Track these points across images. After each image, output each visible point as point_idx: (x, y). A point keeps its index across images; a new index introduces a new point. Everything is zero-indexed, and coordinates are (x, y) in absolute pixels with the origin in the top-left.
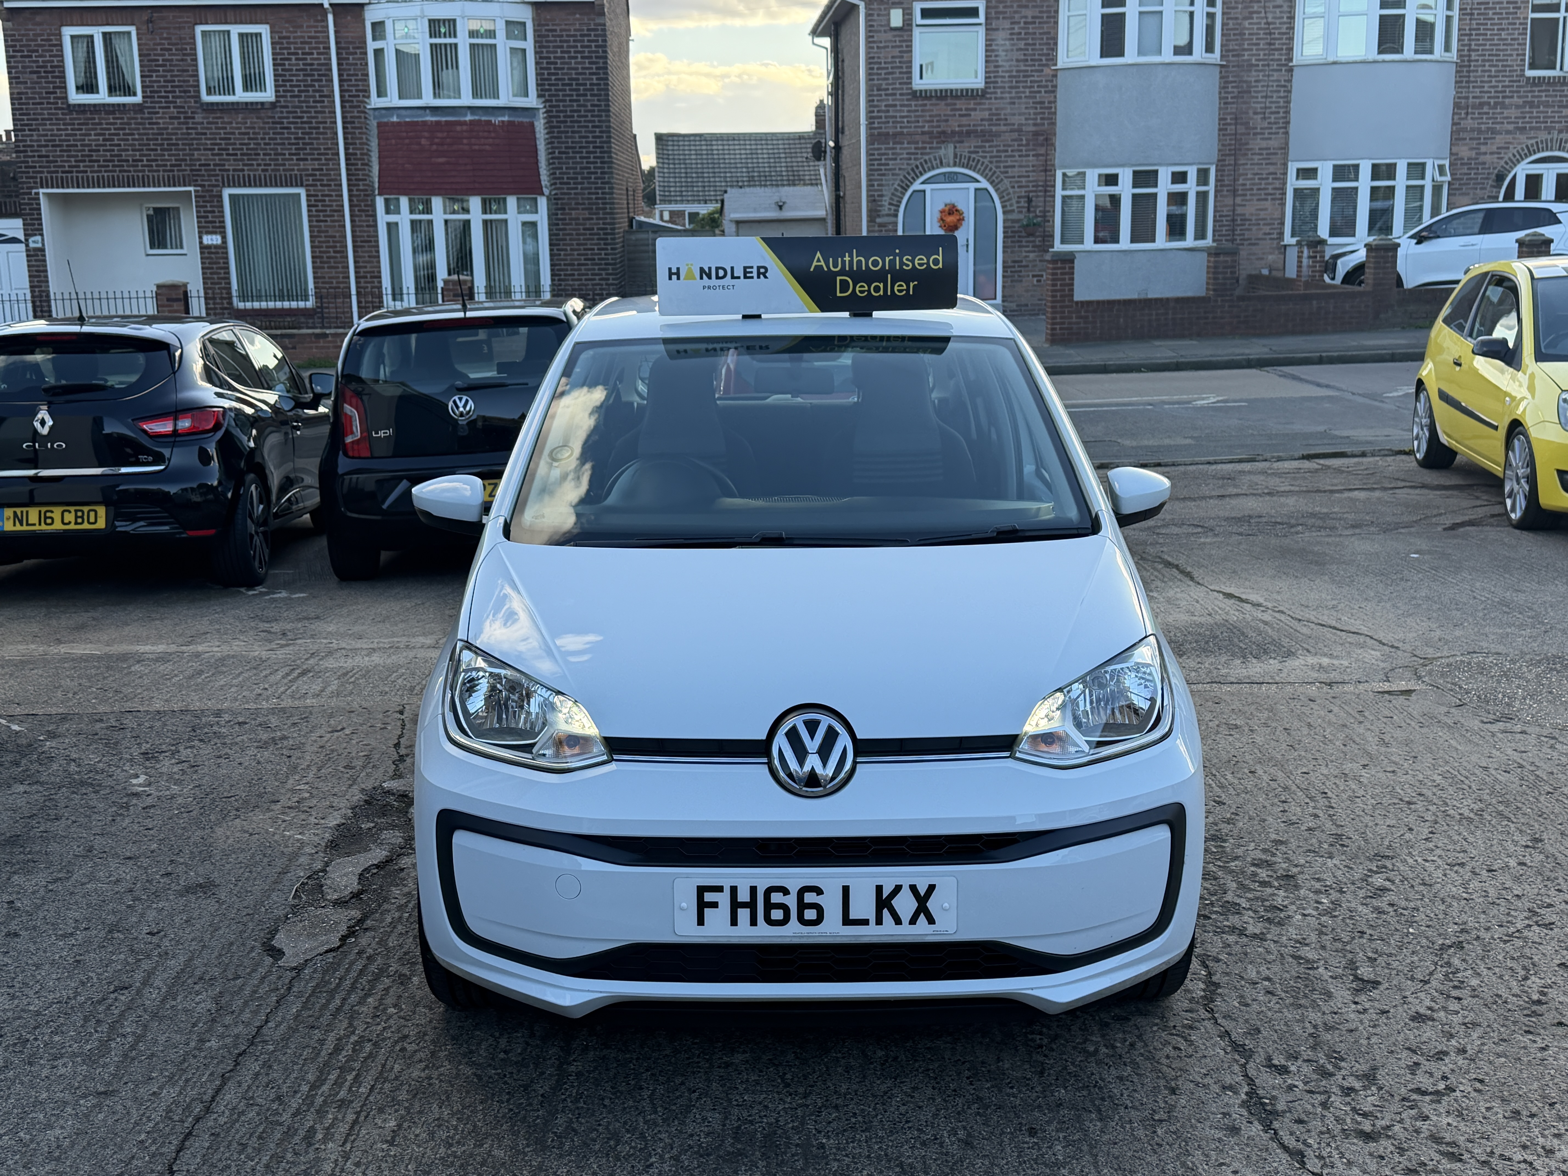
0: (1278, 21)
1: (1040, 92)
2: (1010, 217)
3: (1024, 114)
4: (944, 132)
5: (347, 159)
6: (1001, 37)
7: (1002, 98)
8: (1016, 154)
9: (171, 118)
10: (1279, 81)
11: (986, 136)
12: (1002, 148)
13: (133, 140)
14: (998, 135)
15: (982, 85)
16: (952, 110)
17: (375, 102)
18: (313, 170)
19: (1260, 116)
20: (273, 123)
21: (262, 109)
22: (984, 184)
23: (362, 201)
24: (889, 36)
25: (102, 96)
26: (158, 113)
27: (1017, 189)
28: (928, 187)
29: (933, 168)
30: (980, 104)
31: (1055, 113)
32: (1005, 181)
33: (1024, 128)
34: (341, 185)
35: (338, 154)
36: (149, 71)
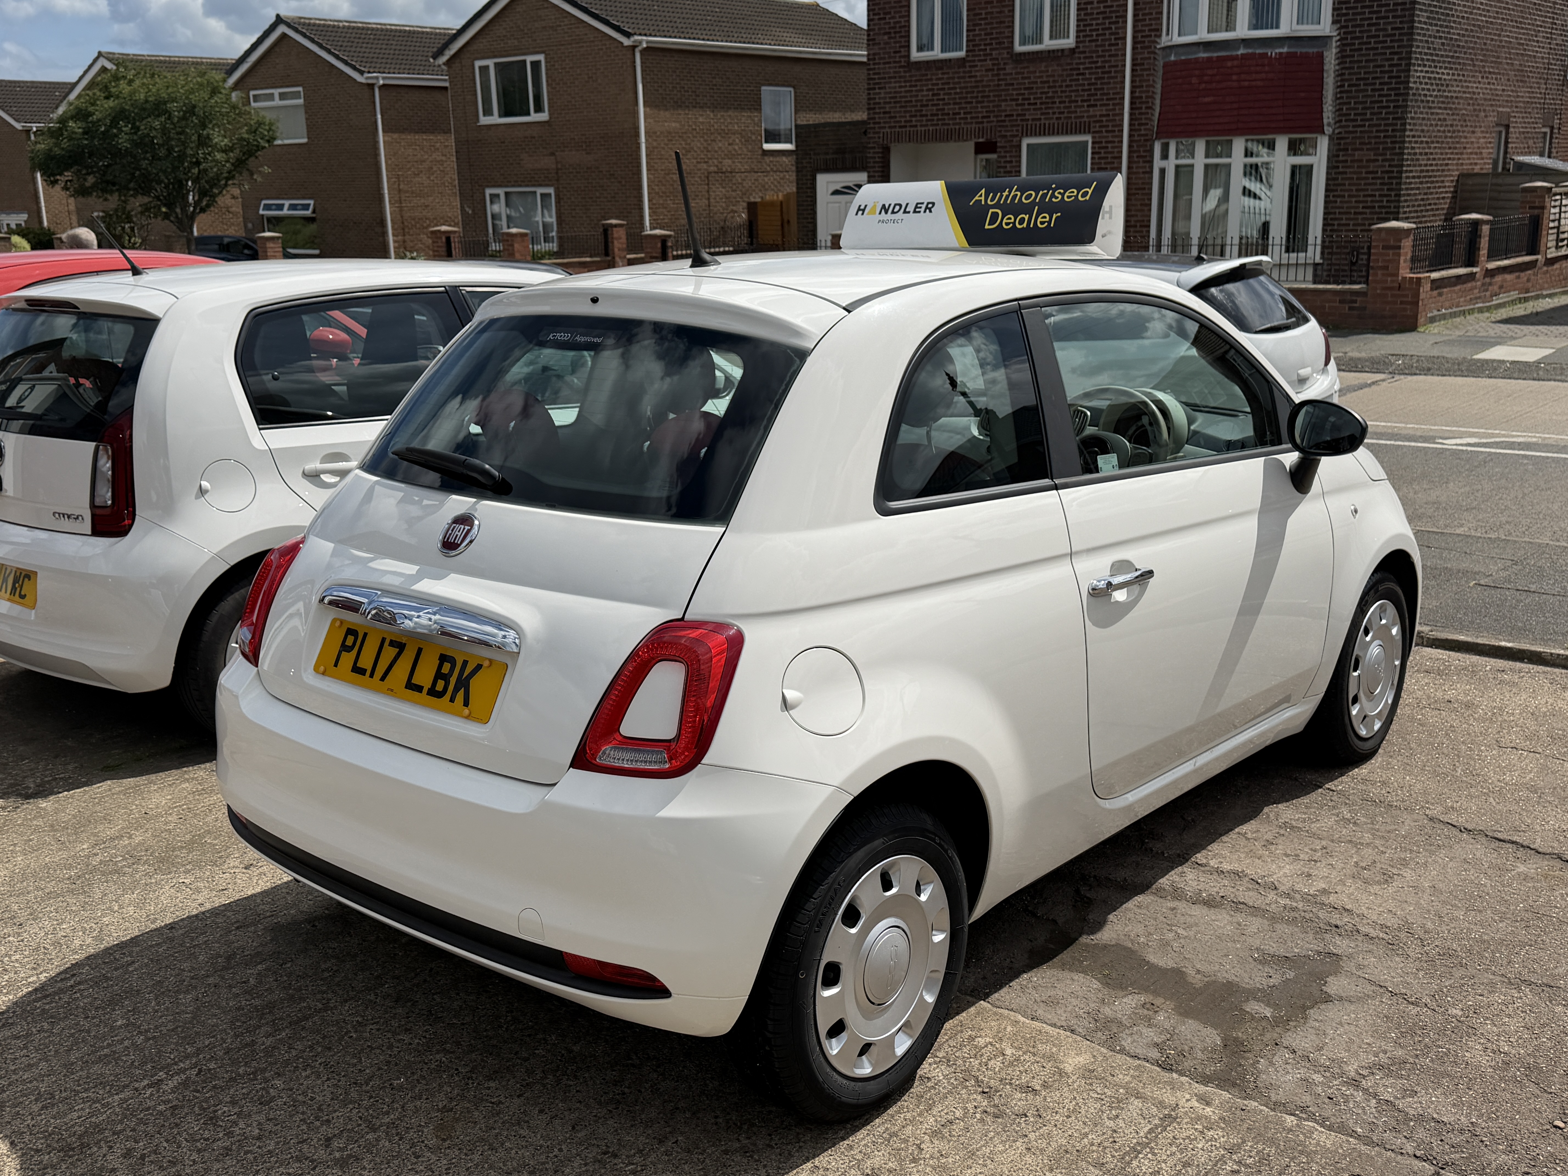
5: (1132, 103)
9: (987, 70)
13: (956, 93)
17: (1164, 41)
18: (1101, 116)
20: (1071, 69)
21: (1062, 56)
23: (1142, 146)
25: (936, 53)
26: (976, 66)
34: (1122, 131)
35: (1123, 98)
36: (974, 25)
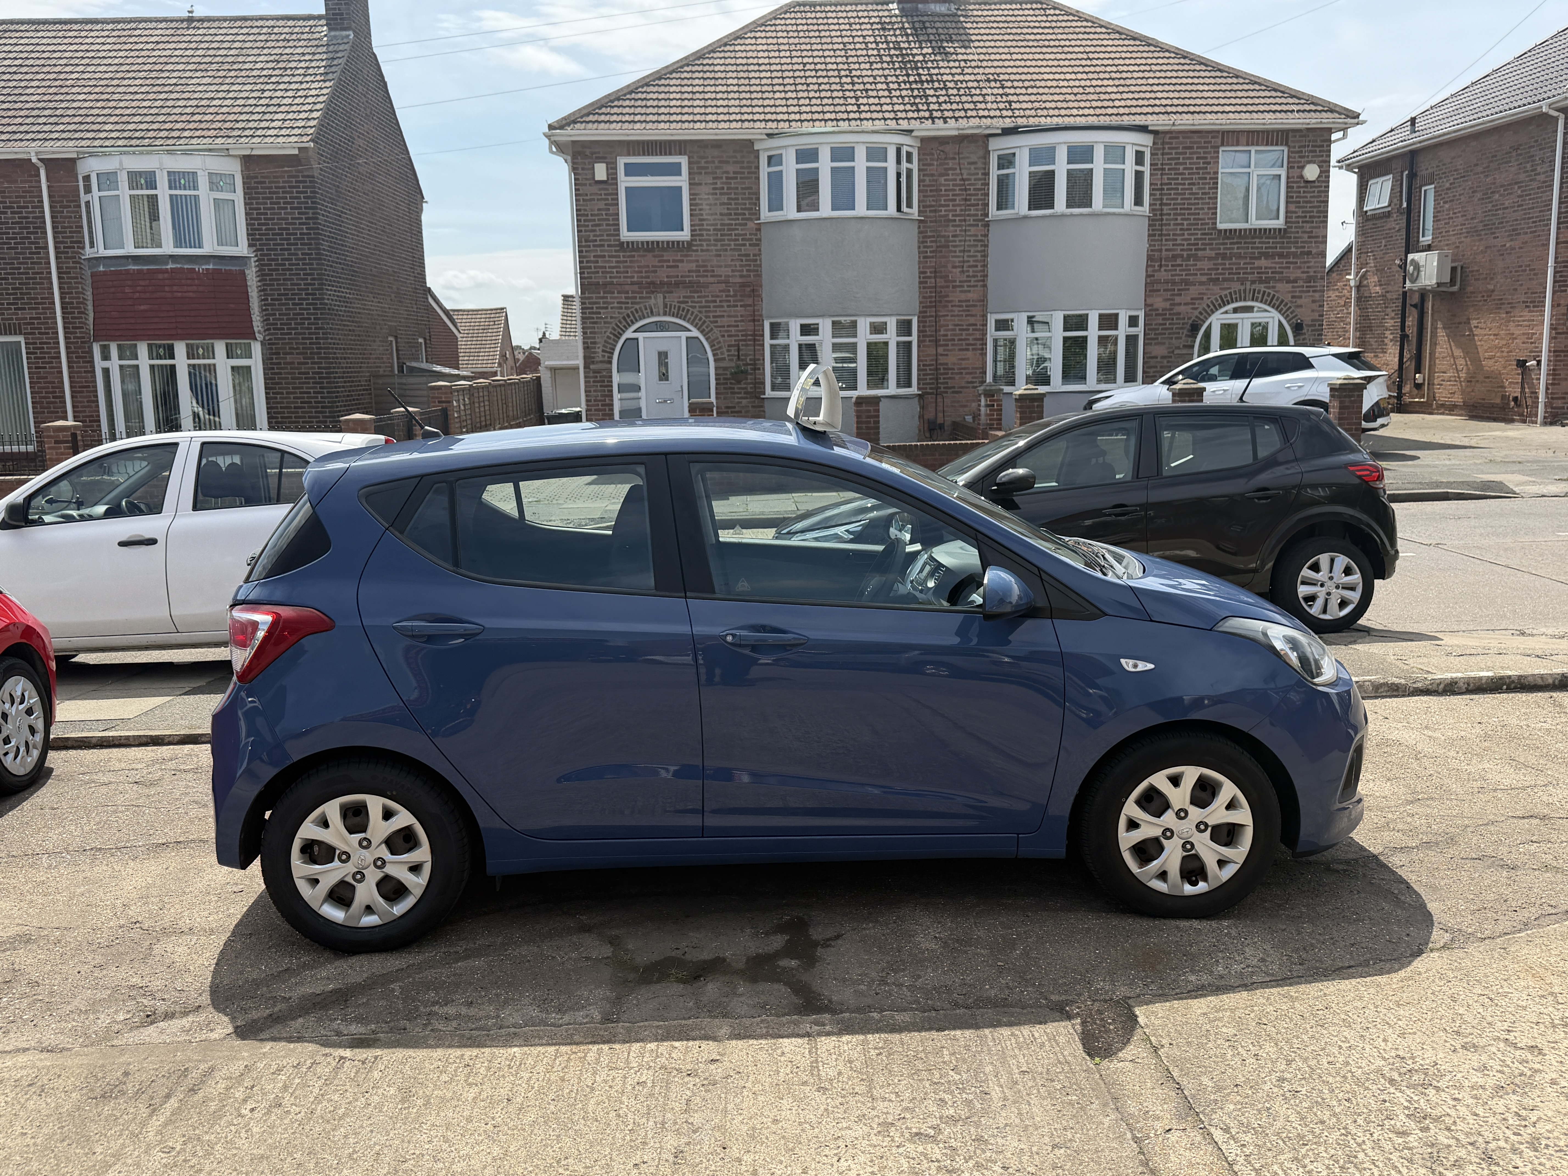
0: (973, 177)
1: (744, 245)
2: (721, 365)
3: (730, 266)
4: (653, 283)
5: (62, 308)
6: (704, 190)
7: (708, 250)
8: (725, 304)
10: (976, 236)
11: (695, 287)
12: (710, 299)
14: (706, 285)
15: (688, 238)
16: (660, 261)
17: (89, 252)
18: (31, 318)
19: (959, 269)
22: (695, 333)
23: (80, 348)
24: (595, 189)
27: (726, 338)
28: (640, 336)
29: (643, 317)
30: (686, 256)
31: (760, 266)
32: (715, 330)
33: (731, 280)
34: (57, 333)
35: (54, 303)
